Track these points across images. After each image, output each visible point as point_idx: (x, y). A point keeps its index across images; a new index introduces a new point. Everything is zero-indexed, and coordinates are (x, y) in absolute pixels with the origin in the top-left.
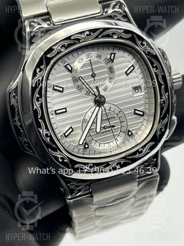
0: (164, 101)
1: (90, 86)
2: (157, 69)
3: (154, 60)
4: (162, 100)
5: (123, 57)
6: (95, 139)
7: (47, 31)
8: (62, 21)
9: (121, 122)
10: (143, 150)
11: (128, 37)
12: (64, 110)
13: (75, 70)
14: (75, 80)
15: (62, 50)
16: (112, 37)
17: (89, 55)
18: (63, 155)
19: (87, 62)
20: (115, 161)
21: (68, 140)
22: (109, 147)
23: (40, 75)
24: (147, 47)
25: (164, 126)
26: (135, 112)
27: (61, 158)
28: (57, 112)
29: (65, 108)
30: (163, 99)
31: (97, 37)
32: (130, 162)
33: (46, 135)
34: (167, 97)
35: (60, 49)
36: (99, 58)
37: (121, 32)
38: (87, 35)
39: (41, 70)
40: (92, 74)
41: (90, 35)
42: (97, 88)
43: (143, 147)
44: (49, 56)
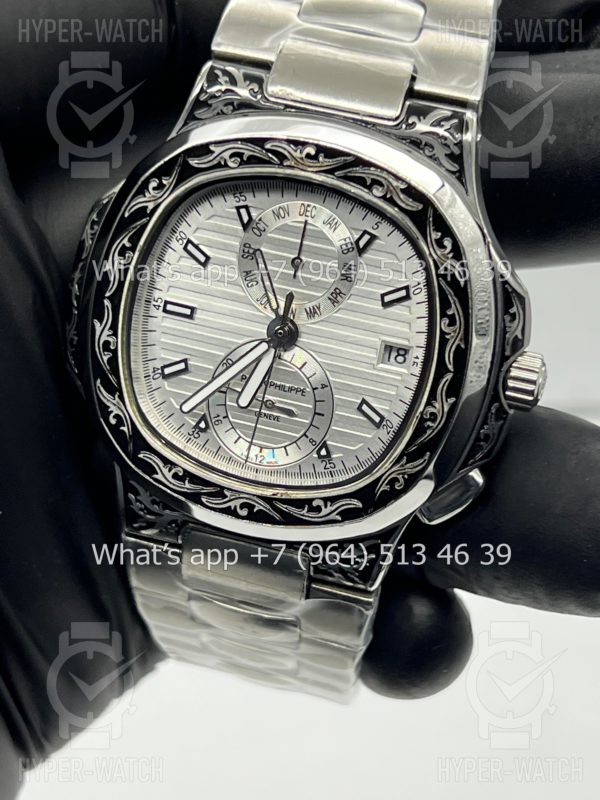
0: (432, 414)
1: (275, 285)
2: (452, 323)
3: (452, 298)
4: (431, 410)
5: (395, 255)
6: (231, 420)
7: (243, 107)
8: (286, 97)
9: (315, 413)
10: (323, 507)
11: (409, 208)
12: (188, 312)
13: (259, 229)
14: (248, 252)
15: (230, 164)
16: (369, 188)
17: (309, 209)
18: (122, 411)
19: (295, 224)
20: (241, 496)
21: (168, 388)
22: (259, 459)
23: (153, 196)
24: (451, 255)
25: (406, 476)
26: (361, 405)
27: (117, 416)
28: (170, 307)
29: (193, 309)
30: (435, 407)
31: (330, 172)
32: (277, 516)
33: (107, 343)
34: (446, 409)
35: (227, 158)
36: (330, 228)
37: (397, 187)
38: (308, 156)
39: (160, 186)
40: (295, 258)
41: (315, 157)
42: (290, 298)
43: (326, 500)
44: (194, 162)
